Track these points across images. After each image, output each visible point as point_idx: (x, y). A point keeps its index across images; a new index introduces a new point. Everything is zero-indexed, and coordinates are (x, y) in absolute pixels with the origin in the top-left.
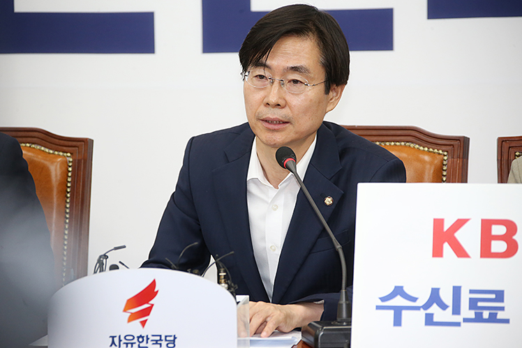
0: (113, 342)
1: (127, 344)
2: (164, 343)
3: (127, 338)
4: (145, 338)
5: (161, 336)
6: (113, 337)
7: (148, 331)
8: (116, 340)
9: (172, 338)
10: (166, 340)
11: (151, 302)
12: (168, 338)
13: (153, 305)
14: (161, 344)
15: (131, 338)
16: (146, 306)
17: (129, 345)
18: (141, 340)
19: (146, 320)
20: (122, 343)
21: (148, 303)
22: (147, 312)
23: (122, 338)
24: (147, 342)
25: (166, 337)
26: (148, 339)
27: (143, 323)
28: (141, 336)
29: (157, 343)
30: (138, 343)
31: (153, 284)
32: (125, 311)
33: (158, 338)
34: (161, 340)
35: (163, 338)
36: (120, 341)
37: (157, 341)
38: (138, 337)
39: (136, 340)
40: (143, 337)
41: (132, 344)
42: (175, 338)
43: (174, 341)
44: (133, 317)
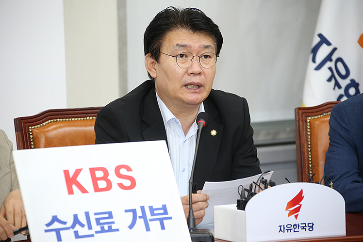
0: (281, 230)
1: (288, 230)
2: (307, 228)
3: (288, 226)
4: (297, 226)
5: (305, 224)
6: (280, 226)
7: (298, 221)
8: (282, 228)
9: (311, 225)
10: (308, 226)
11: (300, 203)
12: (309, 225)
13: (301, 205)
14: (305, 229)
15: (290, 226)
16: (298, 206)
17: (289, 231)
18: (295, 227)
19: (298, 215)
20: (285, 229)
21: (298, 204)
22: (298, 210)
23: (285, 227)
24: (298, 228)
25: (308, 224)
26: (299, 226)
27: (296, 217)
28: (295, 225)
29: (303, 228)
30: (293, 229)
31: (301, 192)
32: (286, 210)
33: (304, 225)
34: (306, 226)
35: (307, 225)
36: (284, 228)
37: (303, 227)
38: (294, 225)
39: (292, 227)
40: (296, 225)
41: (290, 230)
42: (313, 224)
43: (312, 226)
44: (291, 213)
